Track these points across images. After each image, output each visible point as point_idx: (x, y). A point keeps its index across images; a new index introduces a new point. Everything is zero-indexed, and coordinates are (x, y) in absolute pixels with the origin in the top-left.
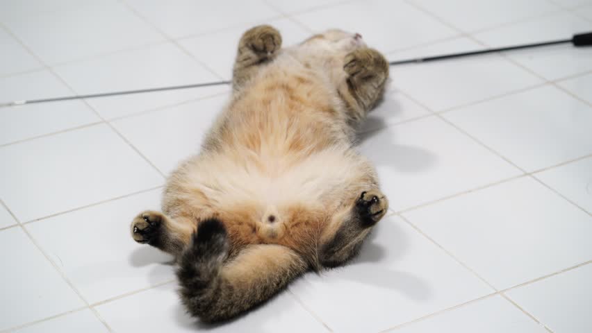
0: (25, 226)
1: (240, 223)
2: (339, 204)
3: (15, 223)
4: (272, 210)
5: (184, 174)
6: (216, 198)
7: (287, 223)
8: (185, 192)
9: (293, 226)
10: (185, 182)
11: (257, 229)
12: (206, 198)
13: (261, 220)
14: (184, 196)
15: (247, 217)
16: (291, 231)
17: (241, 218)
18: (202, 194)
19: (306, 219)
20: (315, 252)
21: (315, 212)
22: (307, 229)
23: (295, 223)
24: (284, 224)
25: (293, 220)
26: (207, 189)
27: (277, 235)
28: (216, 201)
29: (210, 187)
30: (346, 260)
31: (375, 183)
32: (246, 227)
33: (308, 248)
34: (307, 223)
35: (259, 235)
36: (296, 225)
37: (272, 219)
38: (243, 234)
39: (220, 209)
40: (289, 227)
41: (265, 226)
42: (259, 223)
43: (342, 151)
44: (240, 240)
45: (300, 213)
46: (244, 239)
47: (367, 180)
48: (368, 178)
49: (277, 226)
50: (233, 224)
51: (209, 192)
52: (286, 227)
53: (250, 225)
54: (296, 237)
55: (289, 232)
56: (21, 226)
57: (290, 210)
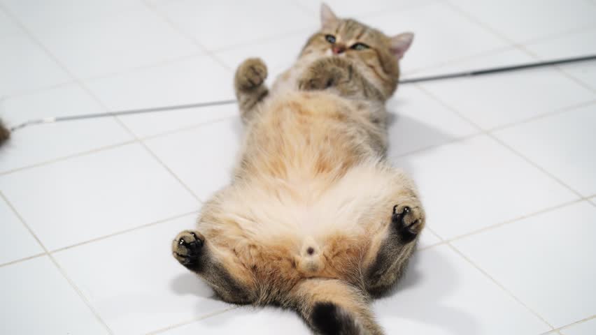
0: (54, 255)
1: (280, 259)
2: (379, 224)
3: (43, 251)
4: (310, 242)
5: (217, 204)
6: (251, 229)
7: (327, 253)
8: (220, 222)
9: (334, 256)
10: (219, 212)
11: (296, 264)
12: (241, 228)
13: (299, 254)
14: (218, 227)
15: (285, 251)
16: (333, 262)
17: (279, 253)
18: (237, 224)
19: (347, 247)
20: (360, 280)
21: (356, 239)
22: (348, 258)
23: (335, 253)
24: (324, 255)
25: (333, 250)
26: (242, 219)
27: (317, 267)
28: (251, 232)
29: (245, 218)
30: (394, 282)
31: (415, 196)
32: (285, 262)
33: (354, 277)
34: (348, 251)
35: (299, 270)
36: (337, 255)
37: (311, 251)
38: (283, 270)
39: (256, 241)
40: (330, 258)
41: (304, 260)
42: (297, 257)
43: (375, 165)
44: (281, 277)
45: (340, 241)
46: (284, 276)
47: (406, 193)
48: (406, 191)
49: (317, 258)
50: (273, 260)
51: (243, 222)
52: (327, 258)
53: (289, 260)
54: (339, 268)
55: (330, 263)
56: (49, 254)
57: (330, 239)
